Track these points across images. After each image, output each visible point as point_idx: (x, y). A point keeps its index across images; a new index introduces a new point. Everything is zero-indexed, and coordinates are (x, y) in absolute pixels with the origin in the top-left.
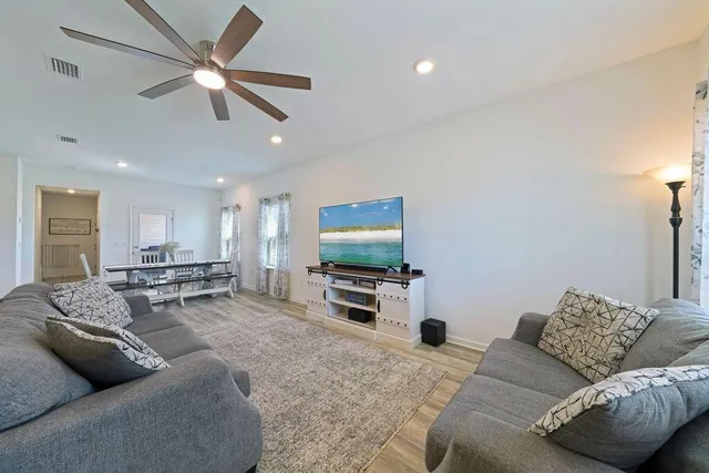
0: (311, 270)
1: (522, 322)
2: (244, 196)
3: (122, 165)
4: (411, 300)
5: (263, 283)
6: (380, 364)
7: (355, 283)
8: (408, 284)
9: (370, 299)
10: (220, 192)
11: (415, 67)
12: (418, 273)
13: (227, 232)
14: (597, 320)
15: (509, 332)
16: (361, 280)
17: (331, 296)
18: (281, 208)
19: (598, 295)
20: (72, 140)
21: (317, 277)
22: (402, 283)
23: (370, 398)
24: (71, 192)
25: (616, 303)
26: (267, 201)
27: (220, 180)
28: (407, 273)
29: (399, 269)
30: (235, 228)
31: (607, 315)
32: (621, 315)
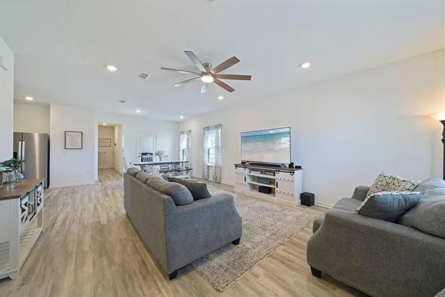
0: (237, 166)
1: (356, 190)
2: (194, 126)
3: (138, 111)
4: (295, 181)
5: (206, 174)
6: (280, 212)
7: (262, 173)
8: (294, 173)
9: (272, 181)
10: (179, 123)
11: (300, 65)
12: (299, 168)
13: (183, 145)
14: (393, 186)
15: (350, 194)
16: (266, 171)
17: (249, 180)
18: (217, 133)
19: (394, 176)
20: (123, 102)
21: (241, 170)
22: (291, 172)
23: (279, 224)
24: (105, 124)
25: (402, 179)
26: (208, 128)
27: (182, 117)
28: (292, 168)
29: (288, 166)
30: (188, 143)
31: (397, 184)
32: (403, 184)
